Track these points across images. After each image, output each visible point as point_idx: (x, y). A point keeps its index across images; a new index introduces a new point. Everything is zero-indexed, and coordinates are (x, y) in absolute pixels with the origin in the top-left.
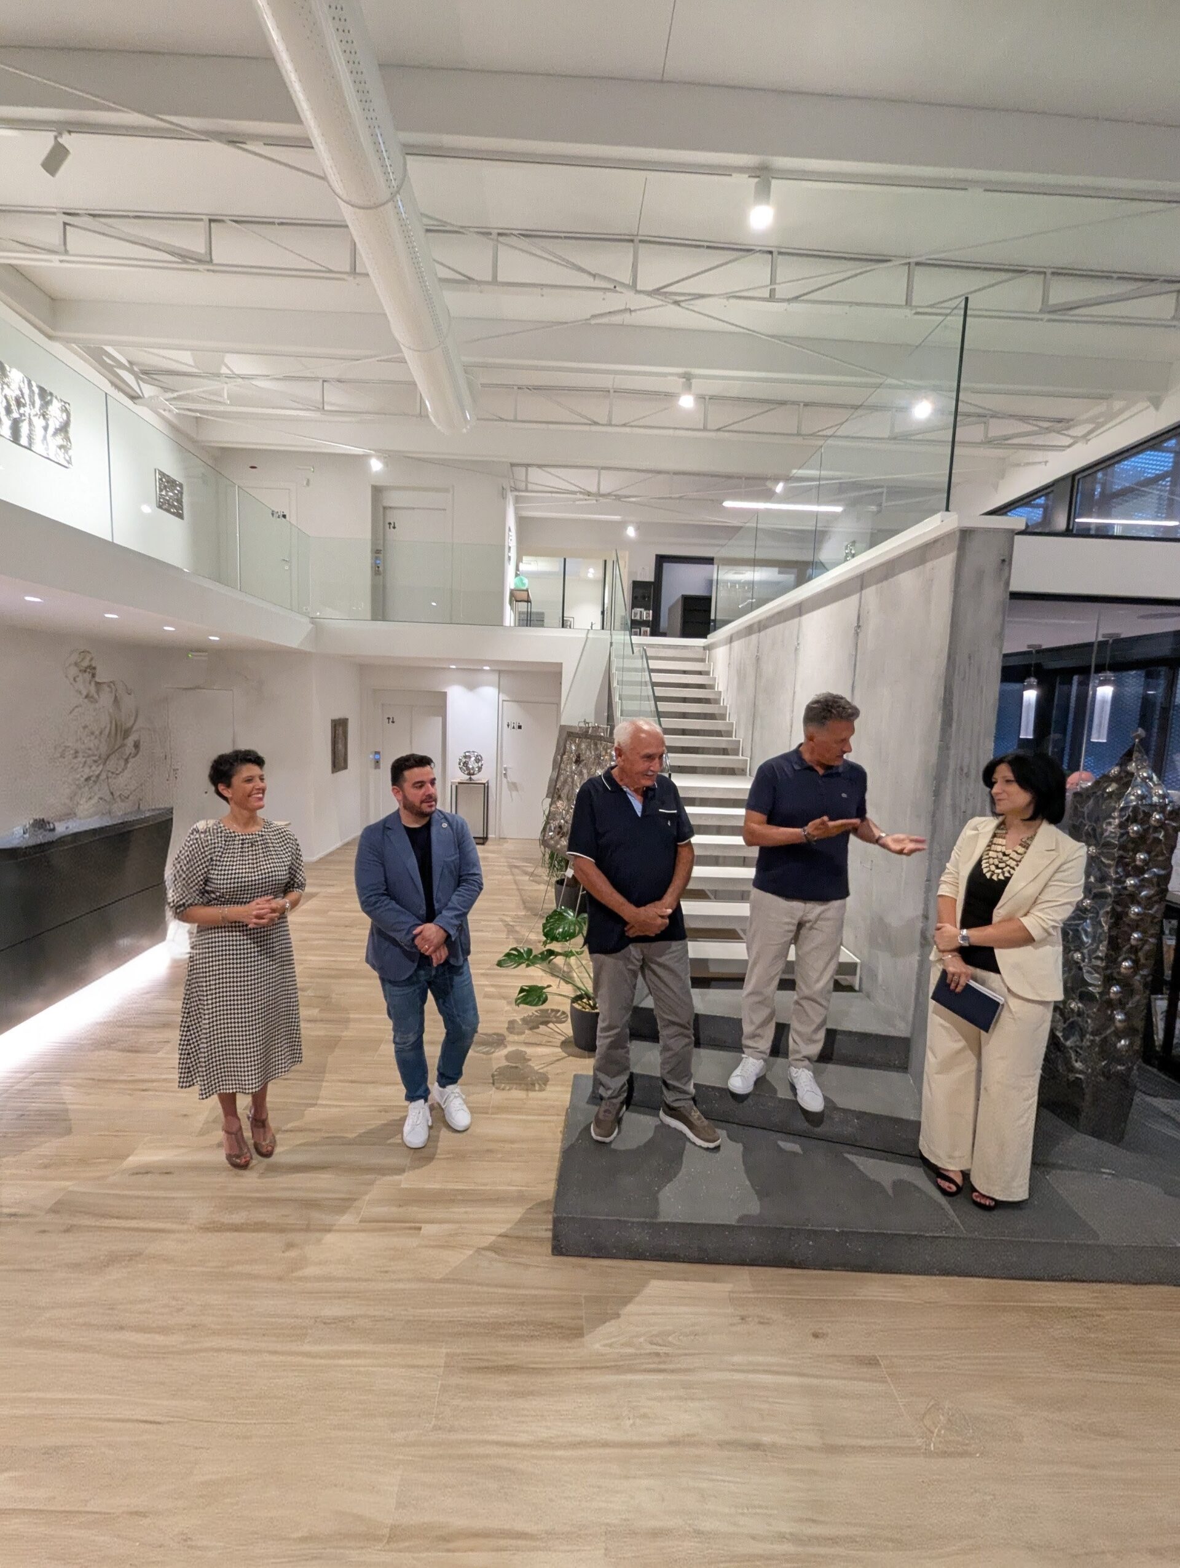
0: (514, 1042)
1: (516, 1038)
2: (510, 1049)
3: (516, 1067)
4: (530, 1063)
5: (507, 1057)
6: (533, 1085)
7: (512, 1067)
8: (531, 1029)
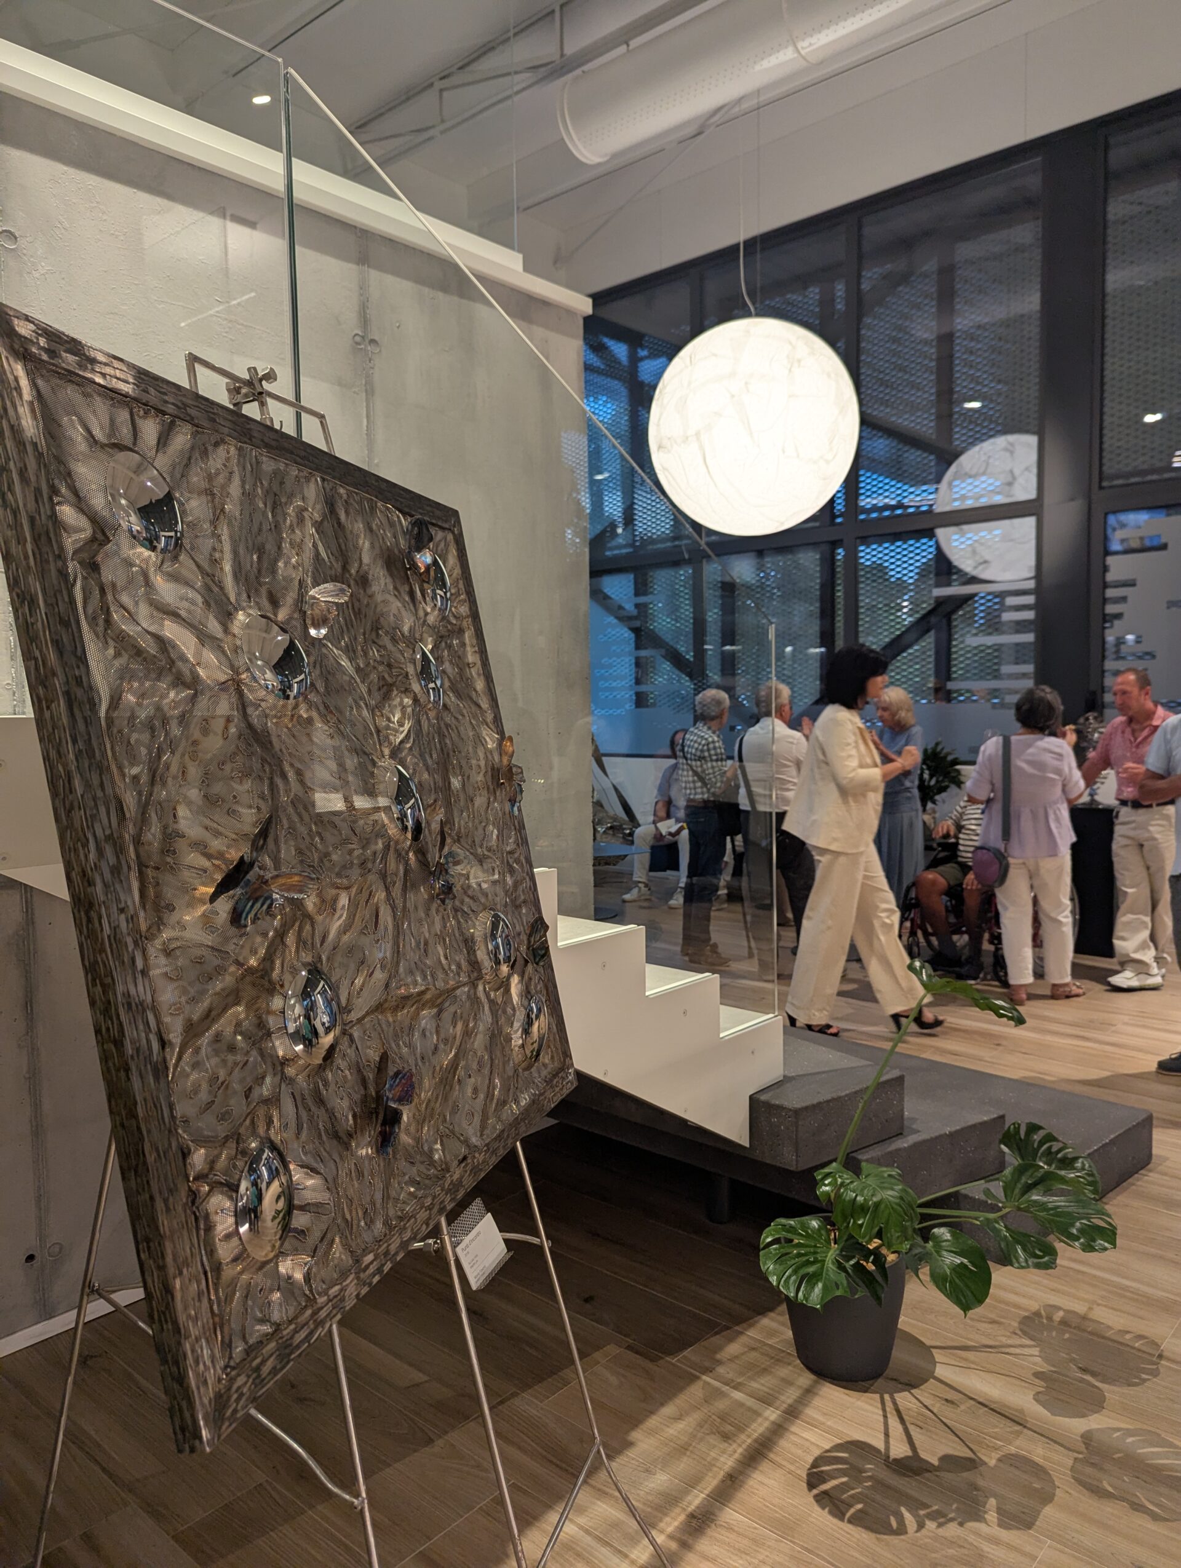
0: (1051, 1438)
1: (1038, 1452)
2: (1078, 1425)
3: (1084, 1370)
4: (1045, 1367)
5: (1097, 1403)
6: (1064, 1322)
7: (1094, 1374)
8: (971, 1464)
